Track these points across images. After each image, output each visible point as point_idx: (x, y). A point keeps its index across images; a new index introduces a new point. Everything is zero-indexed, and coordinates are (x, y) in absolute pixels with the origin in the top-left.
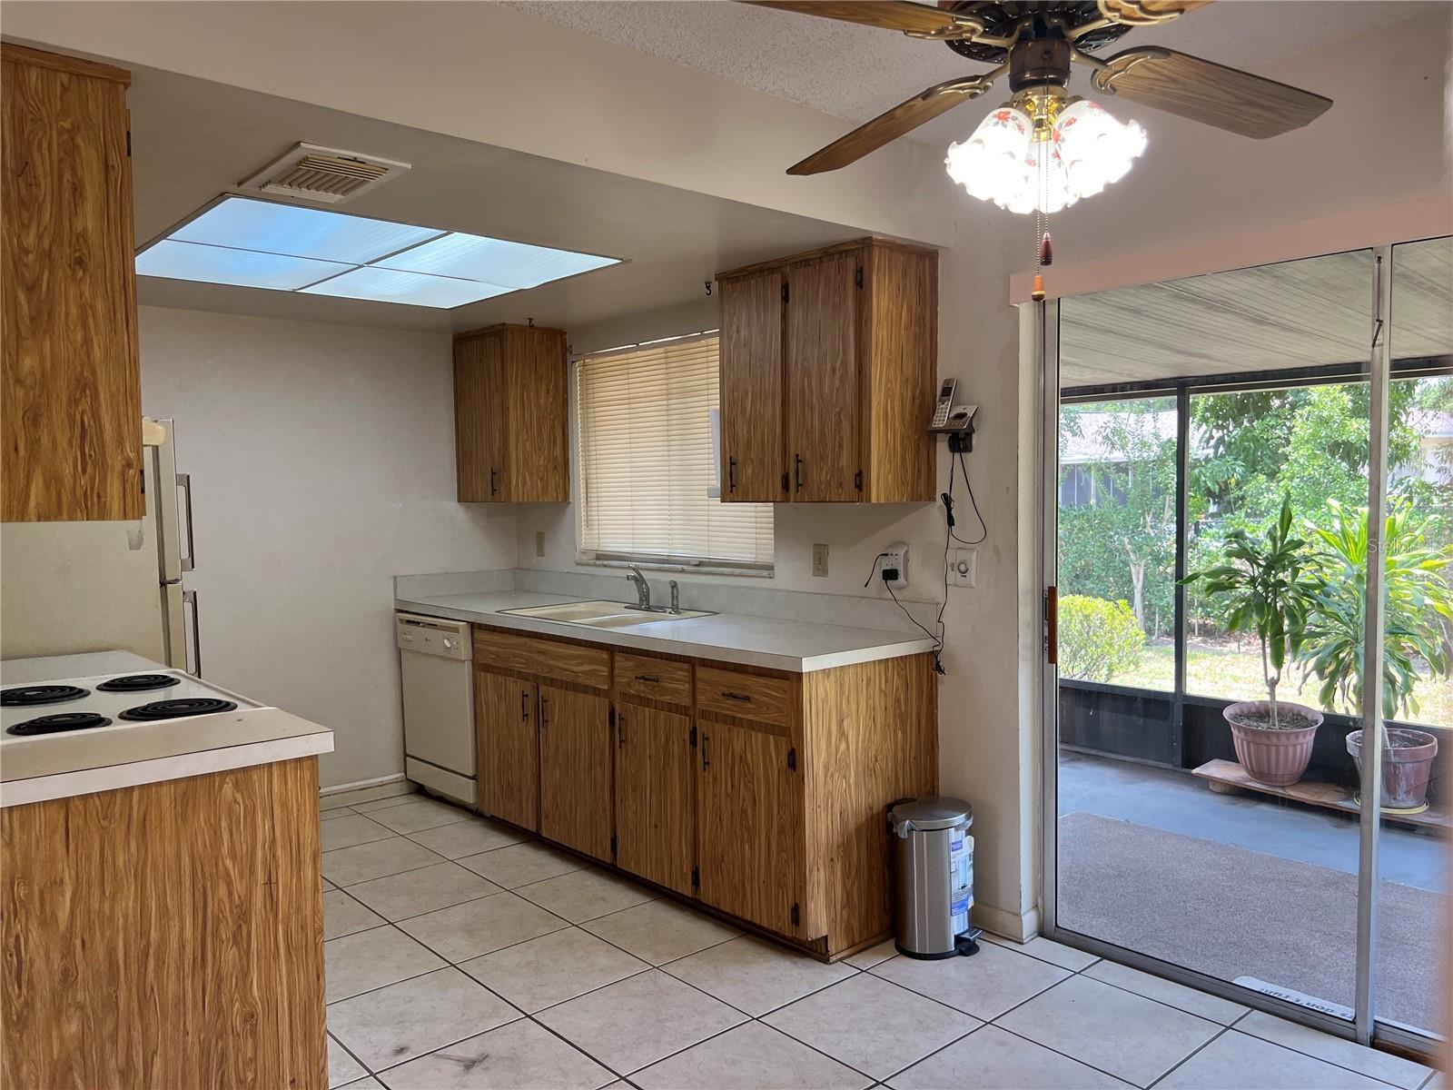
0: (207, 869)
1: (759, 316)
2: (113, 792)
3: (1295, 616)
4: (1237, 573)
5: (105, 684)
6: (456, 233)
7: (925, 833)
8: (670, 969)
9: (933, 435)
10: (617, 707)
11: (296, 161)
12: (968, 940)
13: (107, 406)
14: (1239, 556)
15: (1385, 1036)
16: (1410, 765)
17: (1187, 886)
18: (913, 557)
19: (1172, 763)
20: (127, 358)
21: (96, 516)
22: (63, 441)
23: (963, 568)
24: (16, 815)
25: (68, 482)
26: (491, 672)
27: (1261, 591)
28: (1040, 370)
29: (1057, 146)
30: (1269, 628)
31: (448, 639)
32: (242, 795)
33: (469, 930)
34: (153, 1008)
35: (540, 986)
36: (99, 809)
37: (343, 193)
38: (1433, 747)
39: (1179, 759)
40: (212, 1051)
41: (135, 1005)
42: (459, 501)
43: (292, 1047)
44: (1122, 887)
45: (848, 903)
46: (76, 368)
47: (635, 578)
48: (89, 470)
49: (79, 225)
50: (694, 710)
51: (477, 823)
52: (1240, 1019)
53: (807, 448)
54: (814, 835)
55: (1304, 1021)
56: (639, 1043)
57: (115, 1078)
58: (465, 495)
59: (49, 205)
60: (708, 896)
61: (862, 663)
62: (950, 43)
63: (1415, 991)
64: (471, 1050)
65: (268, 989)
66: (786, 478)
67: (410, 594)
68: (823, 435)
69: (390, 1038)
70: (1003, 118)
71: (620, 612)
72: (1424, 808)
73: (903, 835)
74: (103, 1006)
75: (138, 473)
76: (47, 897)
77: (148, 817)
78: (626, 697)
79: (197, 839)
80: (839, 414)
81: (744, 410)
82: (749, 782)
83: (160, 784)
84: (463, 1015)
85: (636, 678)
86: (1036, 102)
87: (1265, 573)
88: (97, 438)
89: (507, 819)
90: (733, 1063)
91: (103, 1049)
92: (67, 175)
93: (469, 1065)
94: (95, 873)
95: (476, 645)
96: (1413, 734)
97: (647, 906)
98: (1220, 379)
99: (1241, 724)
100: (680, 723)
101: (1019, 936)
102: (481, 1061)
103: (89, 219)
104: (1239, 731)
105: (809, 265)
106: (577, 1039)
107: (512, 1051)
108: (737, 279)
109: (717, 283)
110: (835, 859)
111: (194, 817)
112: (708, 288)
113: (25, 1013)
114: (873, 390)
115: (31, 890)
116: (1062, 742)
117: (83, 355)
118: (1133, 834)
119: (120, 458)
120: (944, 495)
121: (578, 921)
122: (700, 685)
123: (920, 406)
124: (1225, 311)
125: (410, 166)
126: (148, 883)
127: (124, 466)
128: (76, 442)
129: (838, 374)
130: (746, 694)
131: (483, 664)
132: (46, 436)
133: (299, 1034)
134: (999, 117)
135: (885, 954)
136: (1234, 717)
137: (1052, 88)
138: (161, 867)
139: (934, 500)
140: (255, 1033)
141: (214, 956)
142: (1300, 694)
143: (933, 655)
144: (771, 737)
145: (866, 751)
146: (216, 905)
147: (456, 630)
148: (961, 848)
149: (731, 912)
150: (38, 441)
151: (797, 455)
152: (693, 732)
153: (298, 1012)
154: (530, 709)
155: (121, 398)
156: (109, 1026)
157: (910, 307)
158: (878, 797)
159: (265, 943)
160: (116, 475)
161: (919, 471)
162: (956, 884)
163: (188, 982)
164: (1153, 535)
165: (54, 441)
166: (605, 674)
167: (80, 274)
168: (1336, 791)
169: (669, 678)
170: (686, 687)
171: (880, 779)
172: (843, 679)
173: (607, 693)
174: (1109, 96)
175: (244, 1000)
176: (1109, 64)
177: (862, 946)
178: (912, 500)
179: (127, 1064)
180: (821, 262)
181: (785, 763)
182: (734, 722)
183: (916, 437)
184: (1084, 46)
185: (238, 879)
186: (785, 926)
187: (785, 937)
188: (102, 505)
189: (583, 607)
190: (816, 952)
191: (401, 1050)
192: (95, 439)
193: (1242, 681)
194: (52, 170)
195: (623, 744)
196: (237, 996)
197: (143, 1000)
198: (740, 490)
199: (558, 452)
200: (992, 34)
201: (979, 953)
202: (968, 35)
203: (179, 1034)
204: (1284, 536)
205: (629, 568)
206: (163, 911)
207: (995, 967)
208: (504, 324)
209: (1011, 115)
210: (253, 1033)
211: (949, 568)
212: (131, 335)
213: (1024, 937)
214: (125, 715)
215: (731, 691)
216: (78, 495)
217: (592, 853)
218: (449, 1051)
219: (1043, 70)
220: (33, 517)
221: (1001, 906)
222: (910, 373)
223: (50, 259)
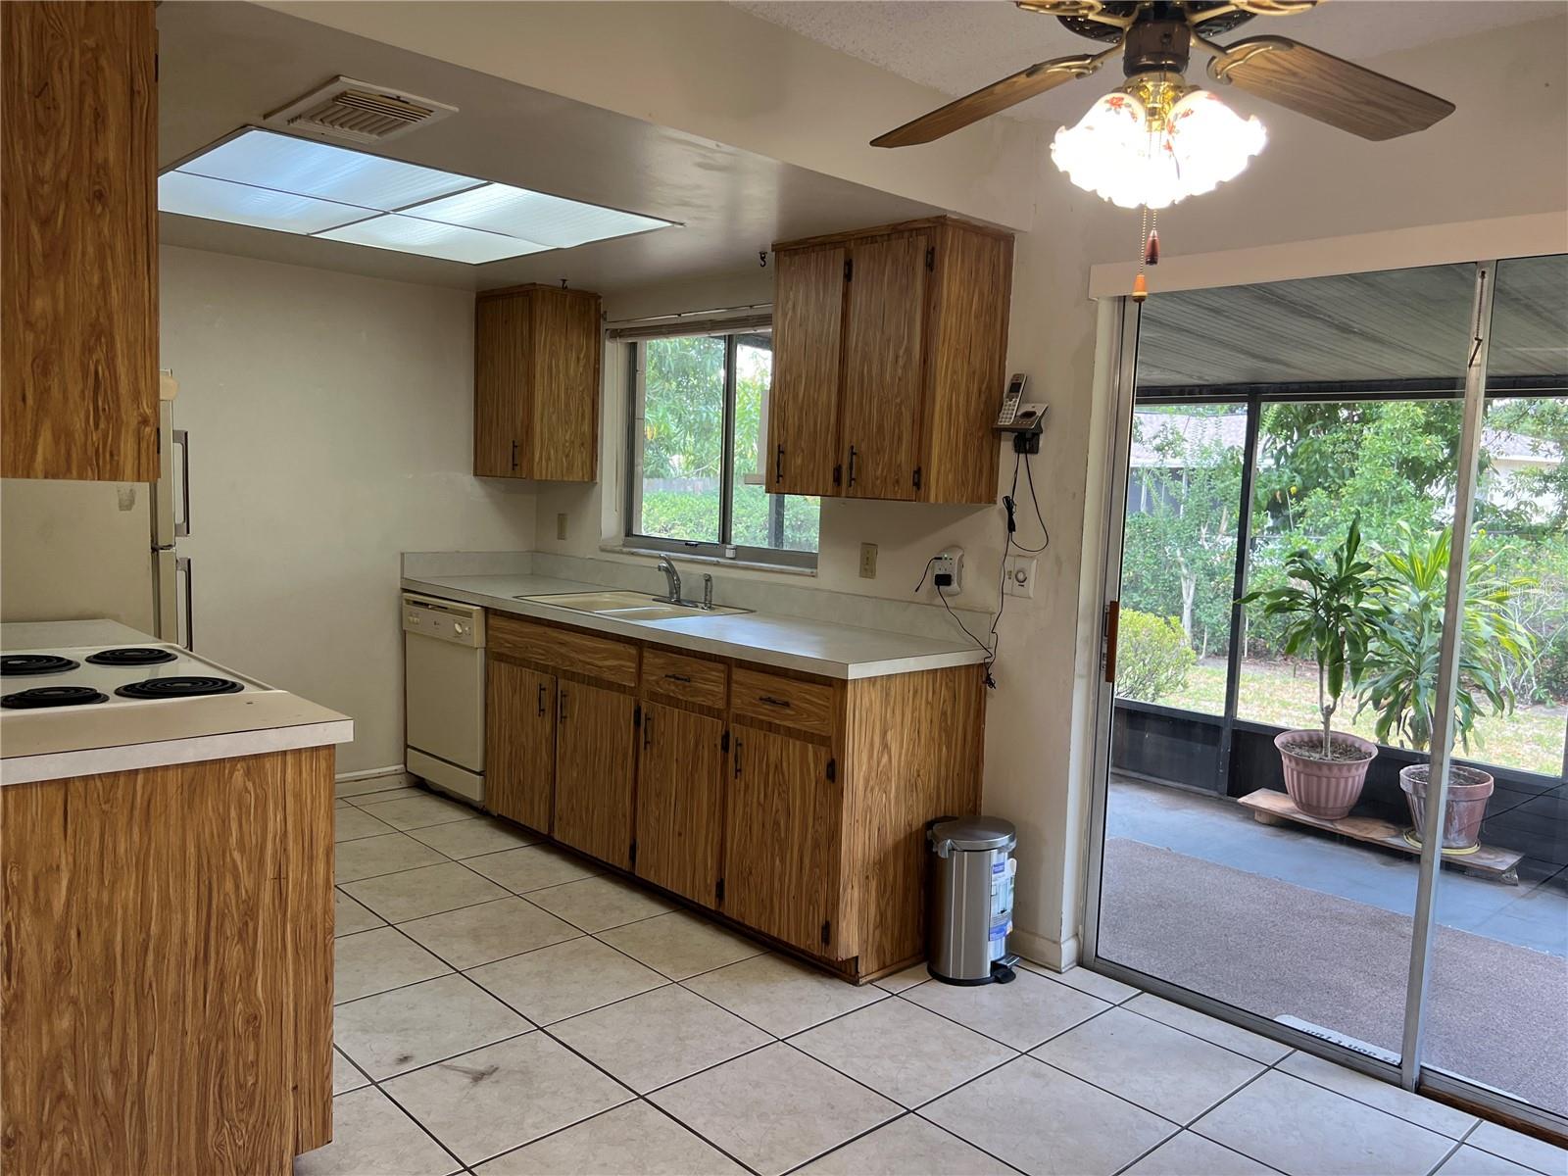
0: (213, 861)
1: (818, 294)
2: (116, 774)
3: (1358, 643)
4: (1298, 594)
5: (96, 656)
6: (497, 184)
7: (966, 853)
8: (690, 984)
9: (997, 433)
10: (644, 706)
11: (331, 96)
12: (1005, 967)
13: (123, 356)
14: (1302, 577)
15: (1431, 1083)
16: (1465, 804)
17: (1229, 919)
18: (969, 563)
19: (1216, 789)
20: (147, 305)
21: (107, 476)
22: (75, 391)
23: (1021, 577)
24: (11, 795)
25: (79, 436)
26: (506, 662)
27: (1323, 615)
28: (1115, 368)
29: (1170, 138)
30: (1328, 653)
31: (459, 624)
32: (254, 783)
33: (476, 936)
34: (150, 1004)
35: (553, 997)
36: (101, 793)
37: (379, 134)
38: (1489, 786)
39: (1224, 786)
40: (212, 1052)
41: (132, 1000)
42: (476, 475)
43: (296, 1052)
44: (1162, 917)
45: (881, 924)
46: (91, 313)
47: (667, 570)
48: (102, 426)
49: (100, 157)
50: (728, 713)
51: (483, 822)
52: (1283, 1058)
53: (863, 440)
54: (850, 851)
55: (1348, 1063)
56: (658, 1062)
57: (108, 1078)
58: (482, 469)
59: (68, 131)
60: (732, 909)
61: (910, 673)
62: (1062, 19)
63: (1460, 1038)
64: (480, 1061)
65: (273, 991)
66: (838, 471)
67: (418, 573)
68: (880, 428)
69: (393, 1046)
70: (1116, 104)
71: (647, 605)
72: (1475, 849)
73: (944, 854)
74: (98, 1001)
75: (155, 430)
76: (42, 886)
77: (153, 801)
78: (654, 696)
79: (204, 829)
80: (900, 405)
81: (795, 397)
82: (784, 791)
83: (166, 768)
84: (471, 1025)
85: (666, 676)
86: (1151, 89)
87: (1327, 596)
88: (112, 391)
89: (516, 820)
90: (757, 1085)
91: (95, 1045)
92: (89, 100)
93: (478, 1077)
94: (94, 860)
95: (490, 632)
96: (1469, 772)
97: (665, 917)
98: (1296, 387)
99: (1293, 754)
100: (713, 728)
101: (1057, 964)
102: (491, 1074)
103: (110, 149)
104: (1290, 761)
105: (876, 242)
106: (592, 1054)
107: (522, 1064)
108: (795, 252)
109: (774, 253)
110: (871, 877)
111: (202, 804)
112: (763, 259)
113: (13, 1007)
114: (938, 383)
115: (25, 876)
116: (1114, 765)
117: (99, 299)
118: (1175, 863)
119: (135, 414)
120: (1007, 498)
121: (593, 930)
122: (734, 687)
123: (986, 402)
124: (1310, 316)
125: (457, 110)
126: (151, 872)
127: (139, 423)
128: (89, 393)
129: (901, 362)
130: (786, 699)
131: (498, 653)
132: (56, 386)
133: (304, 1038)
134: (1112, 102)
135: (917, 978)
136: (1286, 746)
137: (1169, 75)
138: (165, 857)
139: (995, 503)
140: (258, 1036)
141: (217, 953)
142: (1354, 724)
143: (984, 667)
144: (810, 746)
145: (909, 764)
146: (222, 898)
147: (469, 614)
148: (1003, 871)
149: (756, 927)
150: (48, 390)
151: (852, 447)
152: (726, 737)
153: (304, 1014)
154: (547, 703)
155: (139, 348)
156: (103, 1023)
157: (981, 294)
158: (918, 814)
159: (272, 942)
160: (130, 432)
161: (981, 471)
162: (995, 909)
163: (189, 978)
164: (1207, 548)
165: (65, 392)
166: (631, 670)
167: (99, 210)
168: (1387, 827)
169: (702, 679)
170: (721, 689)
171: (921, 795)
172: (889, 688)
173: (631, 691)
174: (1226, 87)
175: (248, 1002)
176: (1230, 51)
177: (894, 968)
178: (972, 502)
179: (121, 1063)
180: (889, 240)
181: (824, 774)
182: (771, 727)
183: (980, 434)
184: (1203, 32)
185: (246, 872)
186: (814, 944)
187: (812, 956)
188: (115, 463)
189: (607, 597)
190: (845, 972)
191: (405, 1059)
192: (109, 392)
193: (1291, 708)
194: (72, 94)
195: (648, 746)
196: (240, 996)
197: (140, 996)
198: (788, 482)
199: (586, 428)
200: (1109, 12)
201: (1015, 981)
202: (1085, 12)
203: (177, 1033)
204: (1350, 558)
205: (660, 557)
206: (165, 903)
207: (1031, 996)
208: (535, 284)
209: (1125, 102)
210: (256, 1036)
211: (1007, 577)
212: (152, 281)
213: (1063, 966)
214: (122, 690)
215: (770, 695)
216: (89, 453)
217: (608, 858)
218: (457, 1062)
219: (1162, 55)
220: (40, 474)
221: (1041, 933)
222: (978, 366)
223: (67, 191)
